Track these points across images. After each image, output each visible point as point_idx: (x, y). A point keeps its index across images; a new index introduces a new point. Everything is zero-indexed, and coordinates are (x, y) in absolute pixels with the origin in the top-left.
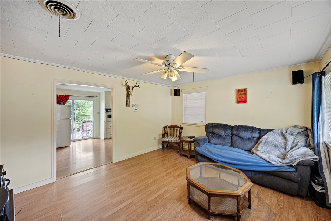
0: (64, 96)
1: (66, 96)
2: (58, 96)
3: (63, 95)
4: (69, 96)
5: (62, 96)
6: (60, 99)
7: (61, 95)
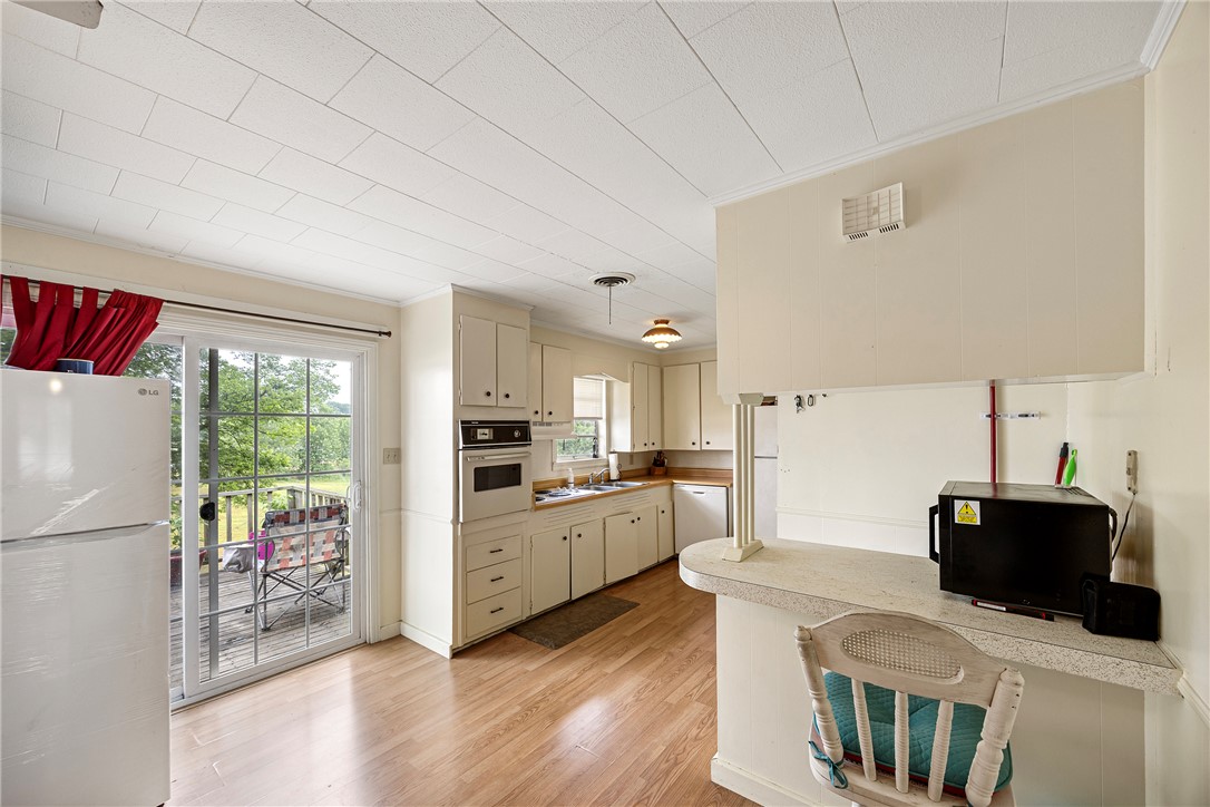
0: (101, 302)
1: (119, 298)
2: (35, 293)
3: (91, 294)
4: (158, 303)
5: (78, 299)
6: (60, 324)
7: (67, 291)
